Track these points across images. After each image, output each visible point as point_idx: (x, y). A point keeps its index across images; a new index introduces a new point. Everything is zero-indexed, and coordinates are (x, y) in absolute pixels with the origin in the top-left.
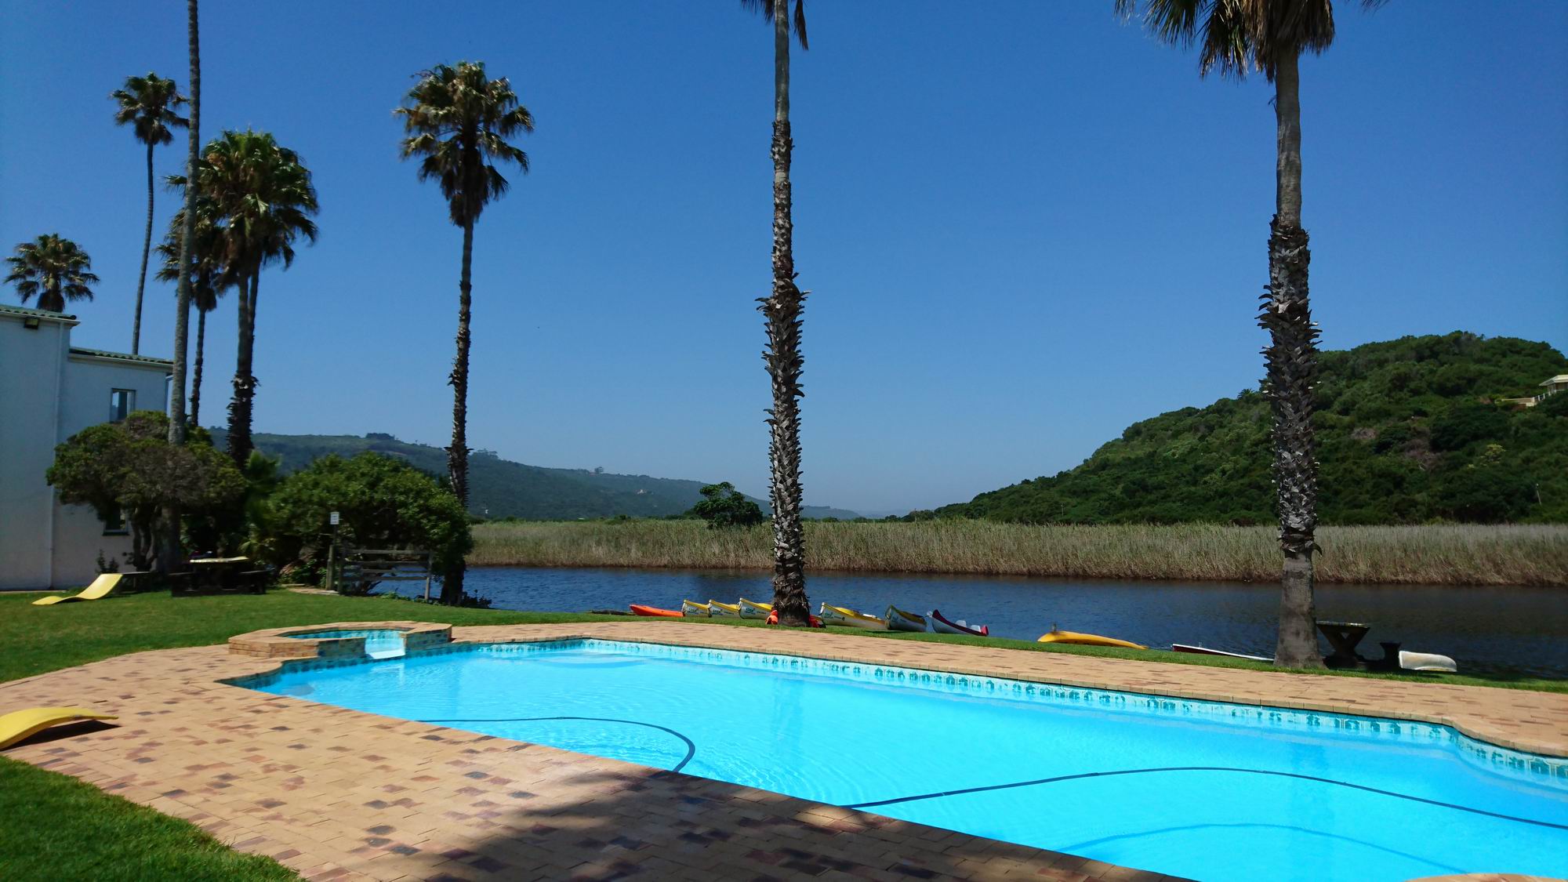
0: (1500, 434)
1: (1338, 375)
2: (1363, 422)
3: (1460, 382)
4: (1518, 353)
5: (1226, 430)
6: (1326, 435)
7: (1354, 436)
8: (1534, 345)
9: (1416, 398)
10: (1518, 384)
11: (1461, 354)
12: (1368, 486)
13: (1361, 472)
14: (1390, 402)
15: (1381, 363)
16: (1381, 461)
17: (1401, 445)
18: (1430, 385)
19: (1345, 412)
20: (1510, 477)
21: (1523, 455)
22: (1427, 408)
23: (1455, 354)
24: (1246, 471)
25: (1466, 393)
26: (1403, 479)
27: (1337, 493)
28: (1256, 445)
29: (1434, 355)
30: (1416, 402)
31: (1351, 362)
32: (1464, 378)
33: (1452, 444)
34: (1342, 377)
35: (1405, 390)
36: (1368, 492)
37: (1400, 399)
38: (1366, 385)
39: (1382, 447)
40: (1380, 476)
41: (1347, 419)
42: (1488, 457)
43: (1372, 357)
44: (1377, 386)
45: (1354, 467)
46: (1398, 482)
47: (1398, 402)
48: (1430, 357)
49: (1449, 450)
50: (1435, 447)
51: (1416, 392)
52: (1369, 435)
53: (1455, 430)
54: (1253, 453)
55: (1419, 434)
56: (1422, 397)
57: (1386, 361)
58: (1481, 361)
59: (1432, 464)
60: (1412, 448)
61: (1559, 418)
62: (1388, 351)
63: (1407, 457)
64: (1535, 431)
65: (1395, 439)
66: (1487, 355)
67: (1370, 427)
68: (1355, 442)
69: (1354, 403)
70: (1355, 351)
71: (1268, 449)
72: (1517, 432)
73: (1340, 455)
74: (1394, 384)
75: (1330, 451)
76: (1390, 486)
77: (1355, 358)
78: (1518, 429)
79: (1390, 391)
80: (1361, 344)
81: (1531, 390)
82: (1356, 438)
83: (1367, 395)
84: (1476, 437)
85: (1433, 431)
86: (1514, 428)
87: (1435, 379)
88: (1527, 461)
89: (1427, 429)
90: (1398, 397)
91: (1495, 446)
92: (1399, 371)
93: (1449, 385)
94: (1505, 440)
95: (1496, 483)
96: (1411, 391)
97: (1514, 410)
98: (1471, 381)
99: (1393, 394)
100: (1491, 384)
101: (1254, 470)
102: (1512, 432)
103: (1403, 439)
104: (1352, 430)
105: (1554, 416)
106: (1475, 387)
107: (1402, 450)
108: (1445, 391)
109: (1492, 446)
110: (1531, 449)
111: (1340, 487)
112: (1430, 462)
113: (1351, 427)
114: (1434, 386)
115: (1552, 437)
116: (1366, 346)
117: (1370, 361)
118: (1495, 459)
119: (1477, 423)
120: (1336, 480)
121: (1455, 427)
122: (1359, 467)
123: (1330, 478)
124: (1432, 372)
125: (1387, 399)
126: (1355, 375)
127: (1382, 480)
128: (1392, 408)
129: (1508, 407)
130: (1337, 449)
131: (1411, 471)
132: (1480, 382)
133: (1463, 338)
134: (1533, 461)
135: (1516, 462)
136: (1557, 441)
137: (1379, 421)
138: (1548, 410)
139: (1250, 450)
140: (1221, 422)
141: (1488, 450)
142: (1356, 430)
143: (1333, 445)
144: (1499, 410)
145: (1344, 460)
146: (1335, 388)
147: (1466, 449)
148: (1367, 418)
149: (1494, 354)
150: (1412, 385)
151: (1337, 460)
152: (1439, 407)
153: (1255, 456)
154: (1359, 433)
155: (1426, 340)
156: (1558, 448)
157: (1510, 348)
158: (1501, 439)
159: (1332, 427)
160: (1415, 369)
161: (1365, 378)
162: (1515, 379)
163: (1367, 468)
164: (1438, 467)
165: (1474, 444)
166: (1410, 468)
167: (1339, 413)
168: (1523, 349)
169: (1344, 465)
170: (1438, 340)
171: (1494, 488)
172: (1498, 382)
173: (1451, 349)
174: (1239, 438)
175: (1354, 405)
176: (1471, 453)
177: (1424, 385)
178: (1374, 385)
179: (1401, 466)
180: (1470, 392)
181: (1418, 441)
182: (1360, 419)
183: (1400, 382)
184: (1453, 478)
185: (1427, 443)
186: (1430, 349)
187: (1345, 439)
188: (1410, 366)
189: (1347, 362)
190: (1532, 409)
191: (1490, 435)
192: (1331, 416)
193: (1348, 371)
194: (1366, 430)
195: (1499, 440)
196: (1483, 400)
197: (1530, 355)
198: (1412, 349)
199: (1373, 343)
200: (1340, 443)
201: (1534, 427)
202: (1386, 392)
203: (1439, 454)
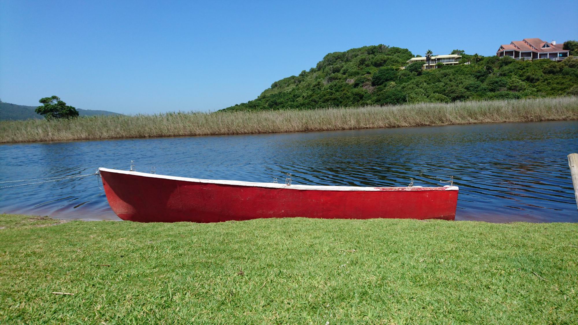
0: (394, 79)
1: (342, 61)
2: (350, 77)
3: (382, 61)
4: (399, 52)
5: (305, 82)
6: (338, 82)
7: (347, 82)
8: (404, 50)
9: (367, 68)
10: (399, 62)
11: (382, 52)
12: (351, 99)
13: (349, 94)
14: (359, 69)
15: (356, 56)
16: (356, 90)
17: (362, 84)
18: (372, 63)
19: (344, 73)
20: (398, 93)
21: (402, 85)
22: (371, 71)
23: (379, 53)
24: (311, 96)
25: (383, 65)
26: (363, 96)
27: (341, 102)
28: (315, 86)
29: (373, 53)
30: (367, 69)
31: (347, 55)
32: (383, 60)
33: (379, 83)
34: (343, 61)
35: (364, 65)
36: (351, 101)
37: (362, 68)
38: (351, 63)
39: (356, 85)
40: (356, 95)
41: (344, 76)
42: (390, 87)
43: (354, 53)
44: (355, 64)
45: (347, 93)
46: (361, 97)
47: (361, 69)
48: (372, 54)
49: (378, 85)
50: (373, 84)
51: (367, 66)
52: (352, 81)
53: (380, 78)
54: (314, 90)
55: (368, 80)
56: (369, 67)
57: (358, 55)
58: (388, 55)
59: (372, 91)
60: (366, 85)
61: (413, 72)
62: (358, 52)
63: (364, 89)
64: (406, 77)
65: (360, 82)
66: (389, 53)
67: (352, 78)
68: (347, 84)
69: (347, 70)
70: (348, 52)
71: (318, 88)
72: (400, 78)
73: (342, 89)
74: (360, 63)
75: (339, 88)
76: (359, 99)
77: (348, 54)
78: (400, 76)
79: (359, 66)
80: (350, 49)
81: (403, 64)
82: (348, 83)
83: (351, 67)
84: (387, 80)
85: (373, 79)
86: (399, 76)
87: (373, 61)
88: (403, 88)
89: (371, 78)
90: (361, 67)
91: (393, 83)
92: (362, 57)
93: (378, 62)
94: (396, 81)
95: (394, 95)
96: (366, 65)
97: (399, 71)
98: (385, 61)
99: (360, 66)
100: (391, 62)
101: (314, 95)
102: (398, 78)
103: (363, 82)
104: (346, 80)
105: (412, 72)
106: (386, 63)
107: (362, 86)
108: (377, 65)
109: (392, 83)
110: (404, 84)
111: (342, 100)
112: (371, 90)
113: (346, 79)
114: (373, 63)
115: (411, 79)
116: (351, 50)
117: (353, 55)
118: (393, 88)
119: (387, 75)
120: (341, 98)
121: (380, 76)
122: (348, 92)
123: (339, 97)
124: (373, 58)
125: (358, 68)
126: (347, 60)
127: (356, 96)
128: (360, 71)
129: (396, 70)
130: (341, 87)
131: (366, 93)
132: (388, 62)
133: (382, 47)
134: (405, 88)
135: (399, 88)
136: (412, 81)
137: (355, 76)
138: (410, 70)
139: (312, 89)
140: (303, 80)
141: (391, 84)
142: (348, 80)
143: (340, 85)
144: (394, 70)
145: (344, 90)
146: (341, 65)
147: (384, 84)
148: (352, 75)
149: (392, 53)
150: (366, 63)
151: (341, 91)
152: (374, 71)
153: (314, 91)
154: (348, 81)
155: (371, 47)
156: (413, 83)
157: (396, 51)
158: (395, 80)
159: (340, 79)
160: (367, 57)
161: (351, 61)
162: (399, 60)
163: (351, 93)
164: (374, 92)
165: (386, 82)
166: (365, 92)
167: (342, 74)
168: (401, 51)
169: (344, 92)
170: (375, 47)
171: (393, 97)
172: (393, 61)
173: (379, 51)
174: (309, 85)
175: (347, 71)
176: (385, 86)
177: (370, 63)
178: (354, 63)
179: (363, 91)
180: (384, 65)
181: (367, 82)
182: (349, 76)
183: (362, 62)
184: (380, 94)
185: (371, 83)
186: (372, 51)
187: (344, 83)
188: (365, 56)
189: (345, 55)
190: (405, 70)
191: (392, 79)
192: (339, 75)
193: (345, 59)
194: (351, 79)
195: (394, 81)
196: (389, 67)
197: (403, 53)
198: (366, 50)
199: (354, 49)
200: (342, 84)
201: (405, 76)
202: (358, 65)
203: (375, 87)
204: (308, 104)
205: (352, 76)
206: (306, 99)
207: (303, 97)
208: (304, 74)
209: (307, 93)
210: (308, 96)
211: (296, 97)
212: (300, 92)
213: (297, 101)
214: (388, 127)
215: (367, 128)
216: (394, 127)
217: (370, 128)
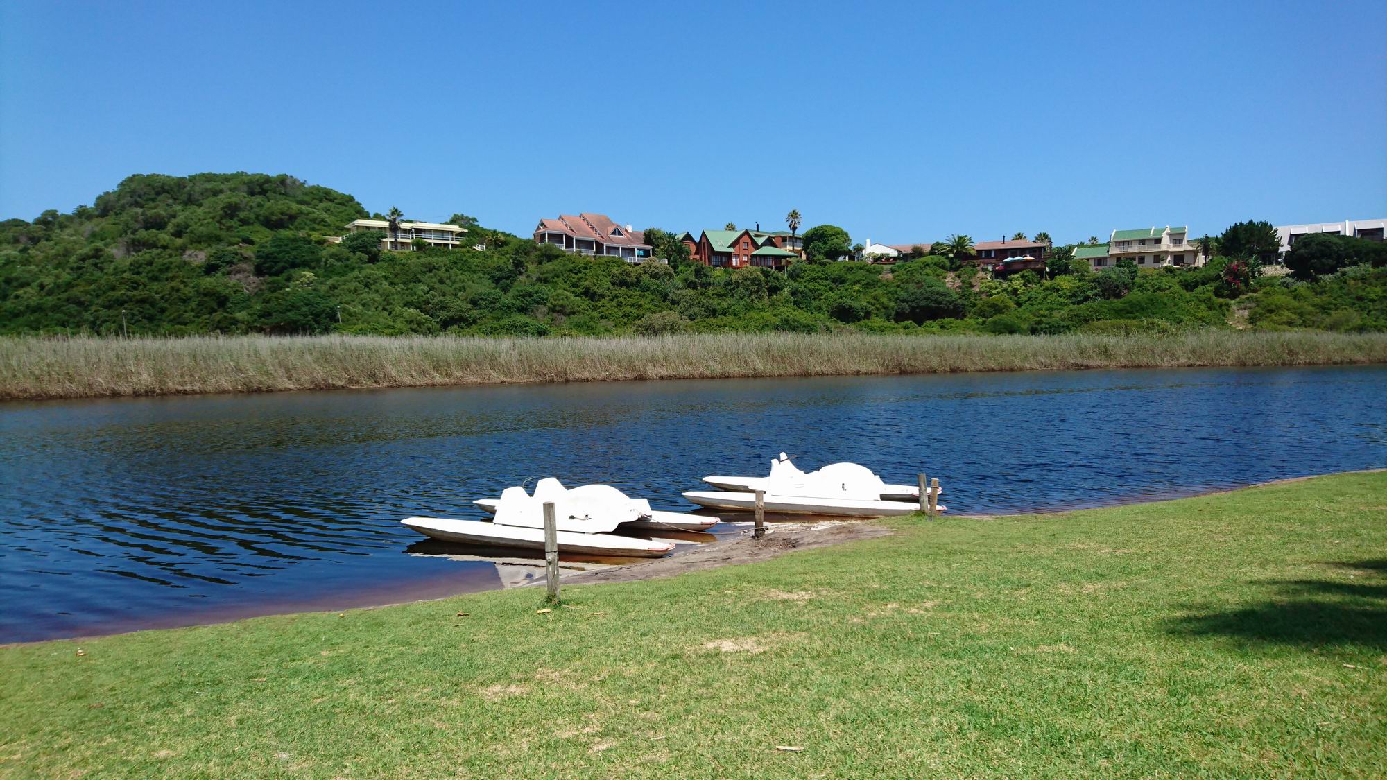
0: (313, 264)
1: (175, 199)
2: (195, 245)
3: (283, 217)
4: (332, 201)
5: (51, 243)
6: (158, 254)
7: (186, 257)
8: (343, 196)
9: (245, 228)
10: (329, 225)
11: (286, 194)
12: (194, 304)
13: (188, 291)
14: (221, 229)
15: (216, 193)
16: (208, 282)
17: (228, 268)
18: (257, 217)
19: (178, 234)
20: (318, 300)
21: (330, 282)
22: (255, 239)
23: (281, 194)
24: (69, 285)
25: (288, 228)
26: (226, 298)
27: (163, 311)
28: (83, 260)
29: (263, 192)
30: (245, 231)
31: (188, 188)
32: (287, 215)
33: (274, 270)
34: (178, 201)
35: (236, 219)
36: (192, 310)
37: (231, 227)
38: (200, 211)
39: (210, 269)
40: (205, 295)
41: (179, 241)
42: (302, 283)
43: (208, 186)
44: (209, 212)
45: (182, 286)
46: (222, 302)
47: (229, 228)
48: (260, 193)
49: (271, 275)
50: (259, 272)
51: (245, 222)
52: (199, 257)
53: (276, 257)
54: (80, 268)
55: (246, 259)
56: (251, 227)
57: (221, 191)
58: (302, 202)
59: (255, 288)
60: (239, 272)
61: (358, 254)
62: (222, 183)
63: (233, 280)
64: (339, 264)
65: (223, 262)
66: (307, 199)
67: (201, 250)
68: (185, 263)
69: (187, 226)
70: (193, 179)
71: (96, 265)
72: (326, 263)
73: (170, 275)
74: (226, 212)
75: (161, 271)
76: (214, 305)
77: (191, 185)
78: (327, 260)
79: (222, 219)
80: (198, 173)
81: (339, 230)
82: (187, 259)
83: (199, 220)
84: (294, 265)
85: (258, 257)
86: (324, 259)
87: (262, 212)
88: (333, 287)
89: (252, 256)
90: (229, 224)
91: (308, 274)
92: (230, 200)
93: (274, 218)
94: (317, 269)
95: (307, 305)
96: (241, 220)
97: (325, 245)
98: (292, 218)
99: (224, 221)
100: (308, 222)
101: (77, 285)
102: (323, 263)
103: (230, 263)
104: (184, 251)
105: (354, 252)
106: (296, 223)
107: (229, 273)
108: (271, 223)
109: (305, 273)
110: (336, 278)
111: (166, 305)
112: (254, 285)
113: (183, 249)
114: (261, 218)
115: (353, 269)
116: (203, 175)
117: (207, 190)
118: (308, 285)
119: (294, 253)
120: (162, 298)
121: (275, 254)
122: (186, 286)
123: (157, 296)
124: (260, 205)
125: (218, 225)
126: (190, 201)
127: (205, 299)
128: (223, 234)
129: (320, 242)
130: (168, 269)
131: (236, 292)
132: (299, 220)
133: (288, 181)
134: (337, 288)
135: (324, 289)
136: (356, 273)
137: (209, 245)
138: (349, 247)
139: (75, 265)
140: (49, 236)
141: (302, 277)
142: (188, 252)
143: (164, 264)
144: (313, 243)
145: (172, 279)
146: (170, 210)
147: (285, 275)
148: (198, 241)
149: (314, 199)
150: (242, 215)
151: (167, 280)
152: (263, 236)
153: (80, 272)
154: (190, 255)
155: (257, 177)
156: (356, 278)
157: (325, 195)
158: (314, 268)
159: (164, 247)
160: (245, 201)
161: (200, 205)
162: (327, 220)
163: (194, 287)
164: (261, 290)
165: (292, 271)
166: (234, 289)
167: (173, 235)
168: (336, 199)
169: (173, 284)
170: (268, 180)
171: (304, 309)
172: (314, 221)
173: (278, 189)
174: (67, 253)
175: (187, 229)
176: (289, 279)
177: (252, 216)
178: (207, 210)
179: (227, 287)
180: (291, 227)
181: (244, 266)
182: (192, 242)
183: (231, 211)
184: (270, 299)
185: (252, 268)
186: (261, 187)
187: (177, 260)
188: (241, 197)
189: (185, 187)
190: (339, 245)
191: (306, 265)
192: (164, 237)
193: (184, 197)
194: (198, 252)
195: (311, 268)
196: (301, 234)
197: (340, 204)
198: (244, 183)
199: (210, 174)
200: (171, 263)
201: (339, 260)
202: (218, 218)
203: (262, 278)
204: (56, 308)
205: (200, 242)
206: (50, 293)
207: (42, 287)
208: (49, 221)
209: (57, 277)
210: (58, 286)
211: (15, 284)
212: (29, 272)
213: (17, 297)
214: (240, 391)
215: (186, 393)
216: (259, 391)
217: (194, 392)
